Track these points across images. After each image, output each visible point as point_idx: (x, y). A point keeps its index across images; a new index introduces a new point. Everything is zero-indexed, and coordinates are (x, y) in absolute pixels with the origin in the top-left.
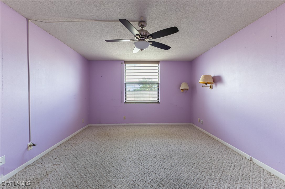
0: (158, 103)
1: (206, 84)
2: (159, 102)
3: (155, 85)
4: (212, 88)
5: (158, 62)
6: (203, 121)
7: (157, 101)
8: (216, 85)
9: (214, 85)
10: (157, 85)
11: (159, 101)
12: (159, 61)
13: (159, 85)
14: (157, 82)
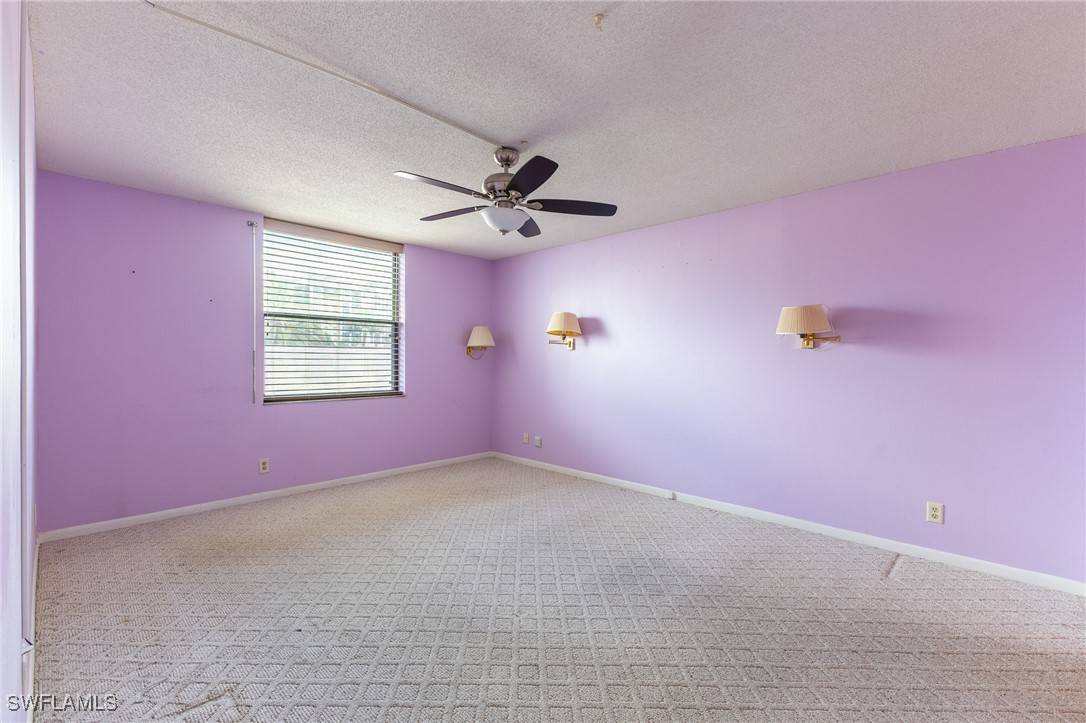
0: (396, 393)
1: (564, 338)
2: (401, 390)
3: (381, 329)
4: (574, 348)
5: (397, 246)
6: (541, 440)
7: (389, 388)
8: (586, 341)
9: (579, 341)
10: (389, 329)
11: (397, 389)
12: (402, 245)
13: (396, 330)
14: (391, 319)
